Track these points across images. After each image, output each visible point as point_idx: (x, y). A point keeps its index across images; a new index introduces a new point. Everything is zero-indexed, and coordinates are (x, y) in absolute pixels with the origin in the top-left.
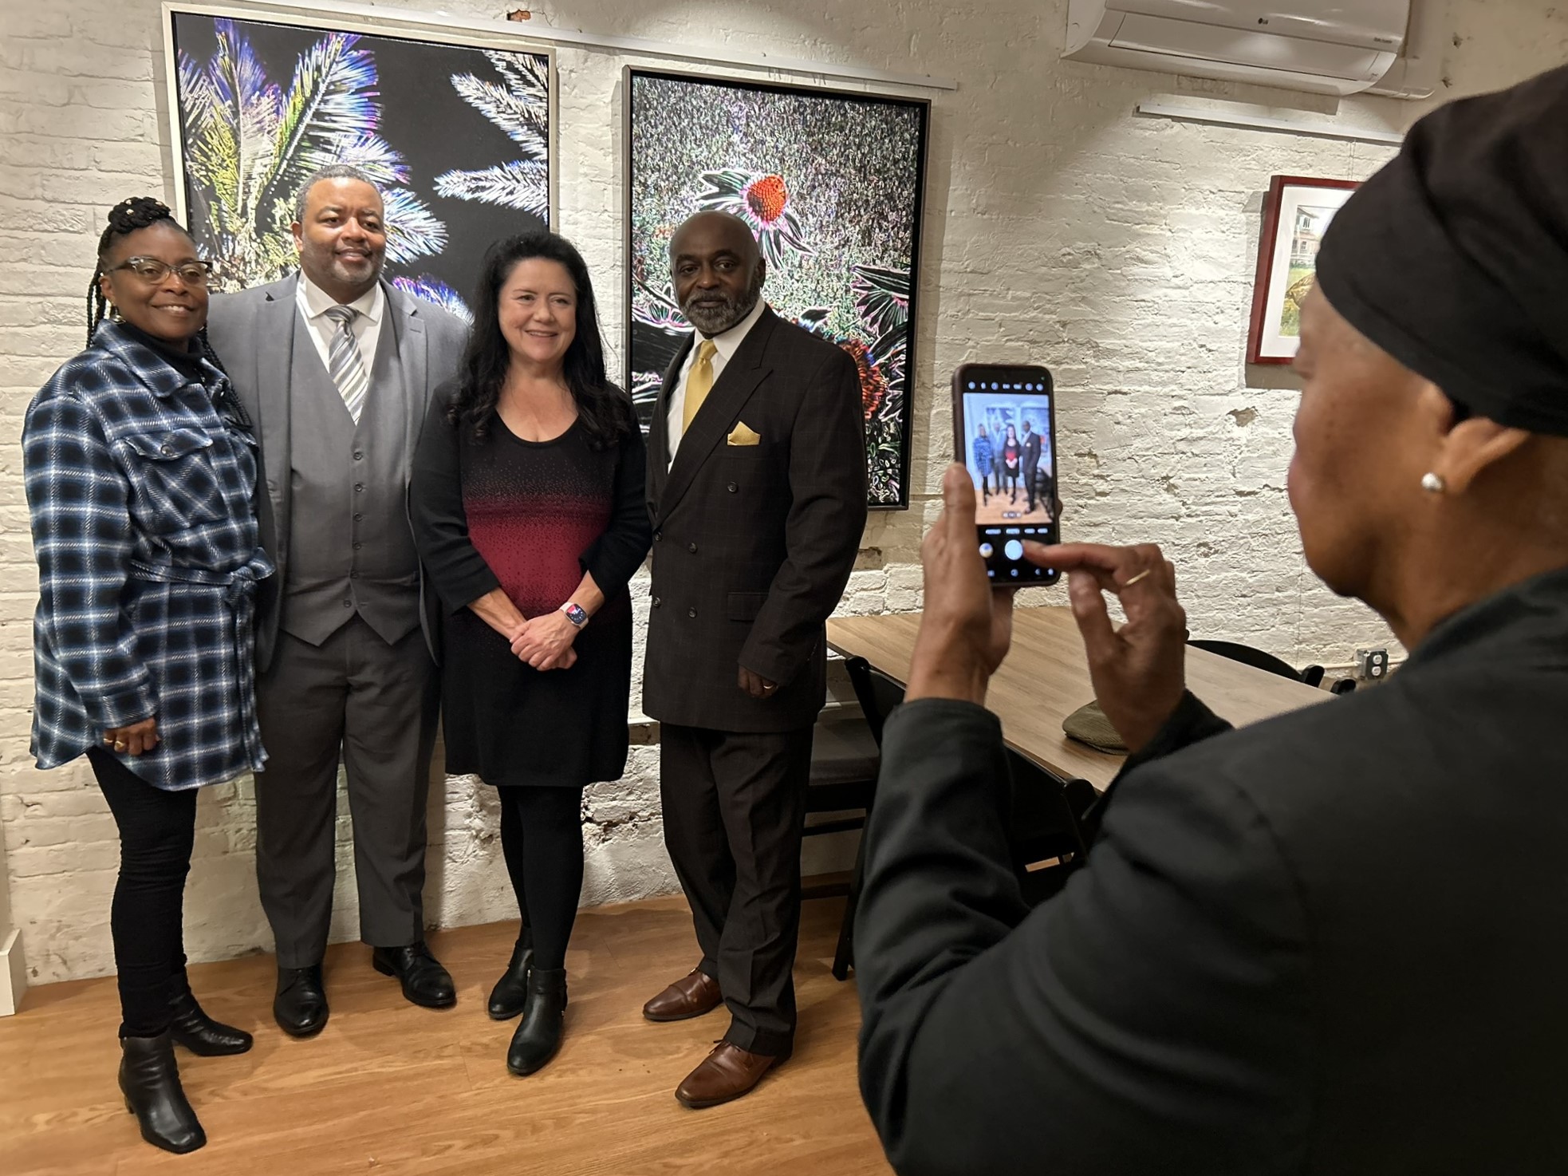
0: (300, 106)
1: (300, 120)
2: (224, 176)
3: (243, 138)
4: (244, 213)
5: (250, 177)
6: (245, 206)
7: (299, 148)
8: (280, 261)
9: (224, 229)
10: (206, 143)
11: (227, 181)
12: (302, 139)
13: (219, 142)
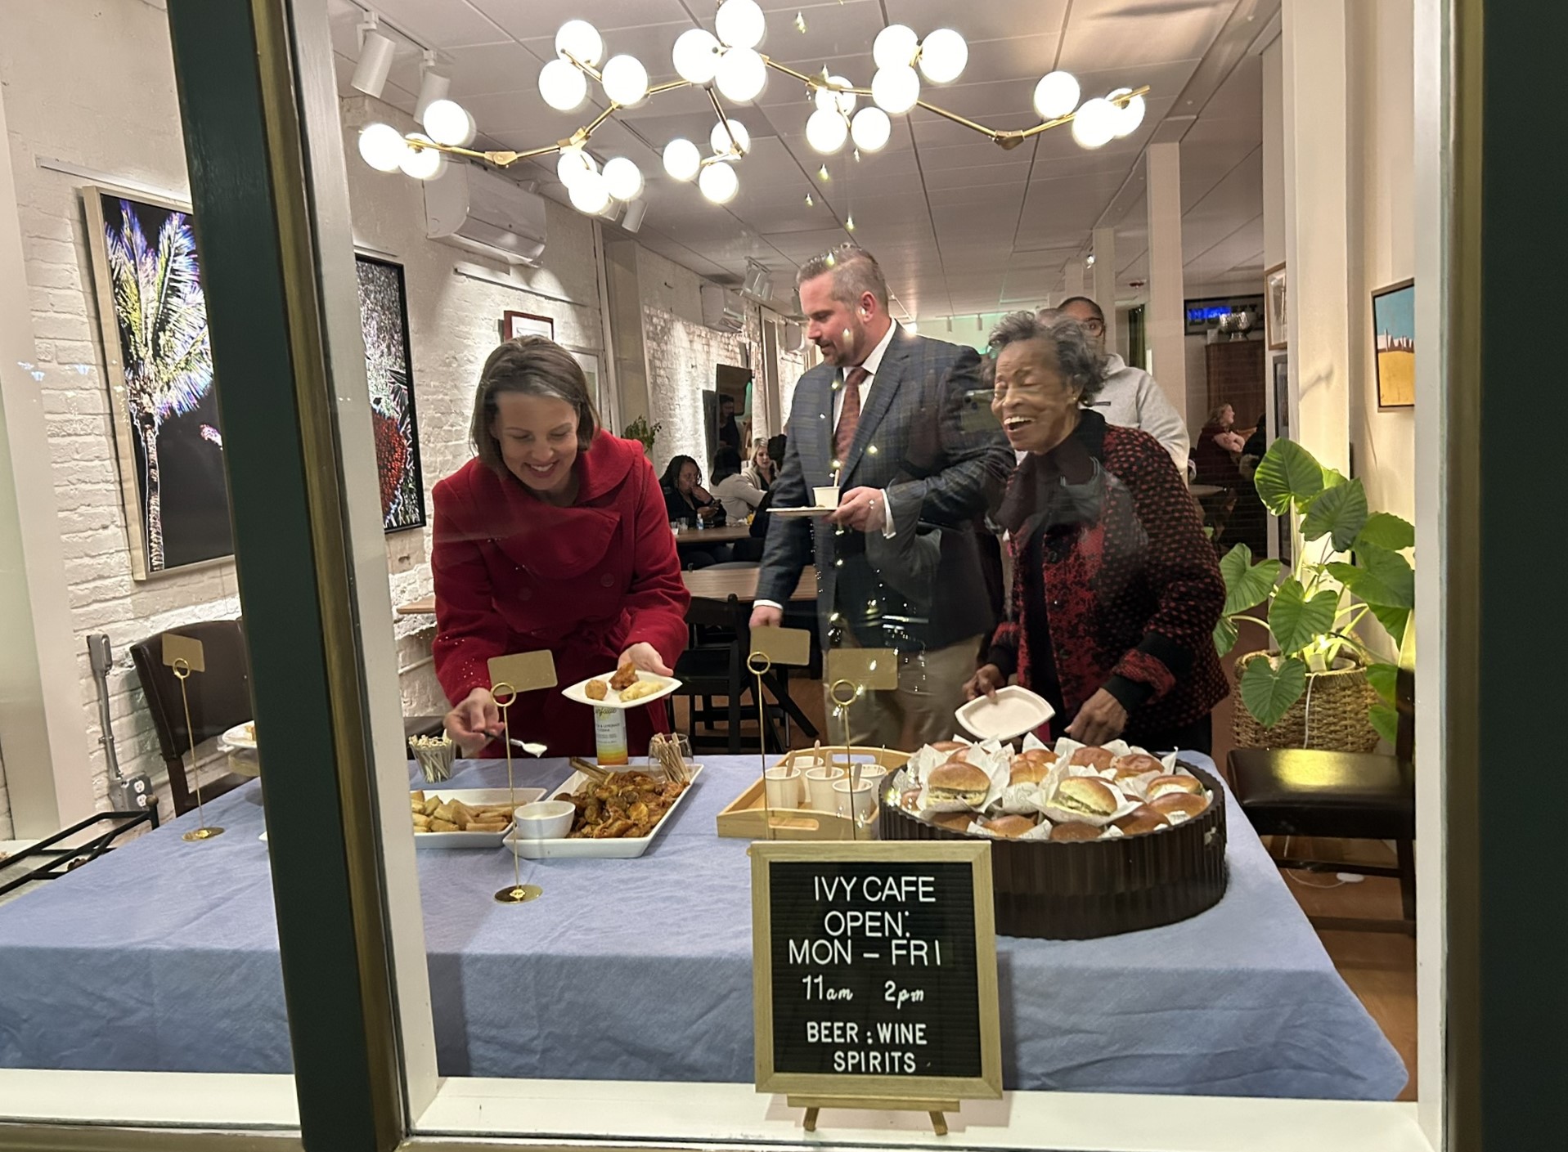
0: (164, 265)
1: (165, 276)
2: (135, 316)
3: (141, 288)
4: (146, 345)
5: (146, 317)
6: (146, 339)
7: (167, 295)
8: (165, 380)
9: (139, 358)
10: (124, 292)
11: (137, 320)
12: (167, 289)
13: (130, 289)
